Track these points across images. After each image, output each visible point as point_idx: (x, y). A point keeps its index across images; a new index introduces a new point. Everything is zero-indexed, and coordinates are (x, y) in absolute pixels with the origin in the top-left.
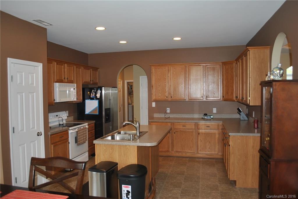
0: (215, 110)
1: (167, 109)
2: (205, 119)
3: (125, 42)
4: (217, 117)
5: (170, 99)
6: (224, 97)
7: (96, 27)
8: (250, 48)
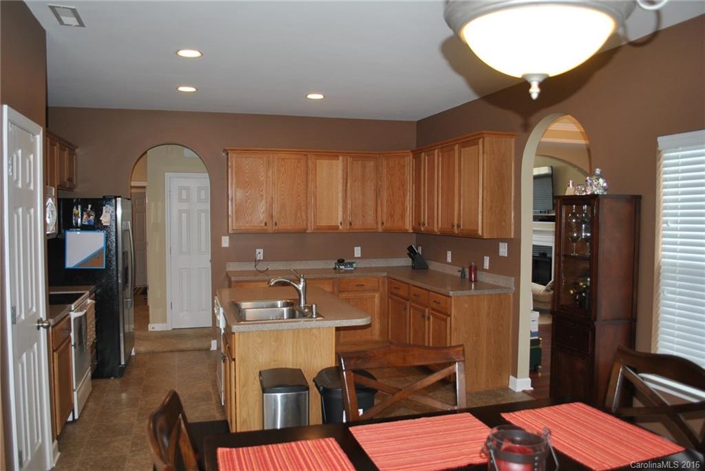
0: (358, 252)
1: (258, 251)
2: (341, 271)
3: (192, 89)
4: (362, 266)
5: (270, 228)
6: (385, 225)
7: (178, 51)
8: (485, 133)
